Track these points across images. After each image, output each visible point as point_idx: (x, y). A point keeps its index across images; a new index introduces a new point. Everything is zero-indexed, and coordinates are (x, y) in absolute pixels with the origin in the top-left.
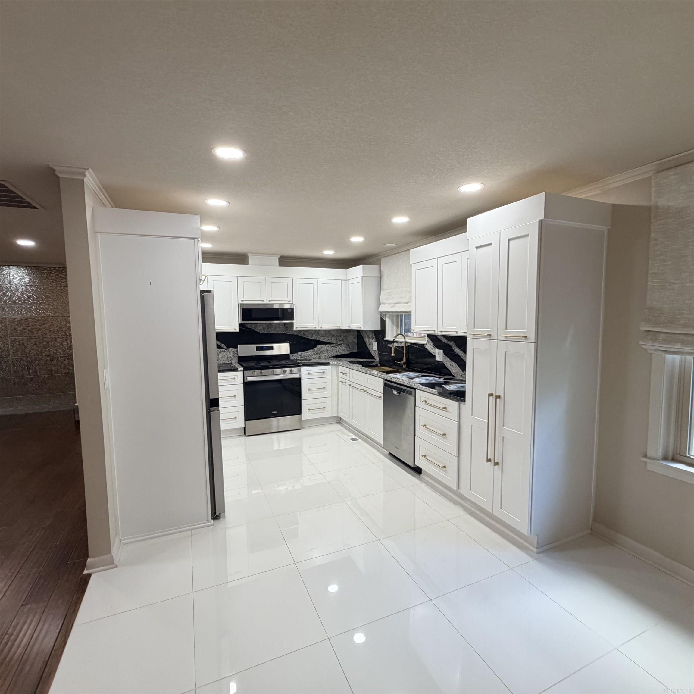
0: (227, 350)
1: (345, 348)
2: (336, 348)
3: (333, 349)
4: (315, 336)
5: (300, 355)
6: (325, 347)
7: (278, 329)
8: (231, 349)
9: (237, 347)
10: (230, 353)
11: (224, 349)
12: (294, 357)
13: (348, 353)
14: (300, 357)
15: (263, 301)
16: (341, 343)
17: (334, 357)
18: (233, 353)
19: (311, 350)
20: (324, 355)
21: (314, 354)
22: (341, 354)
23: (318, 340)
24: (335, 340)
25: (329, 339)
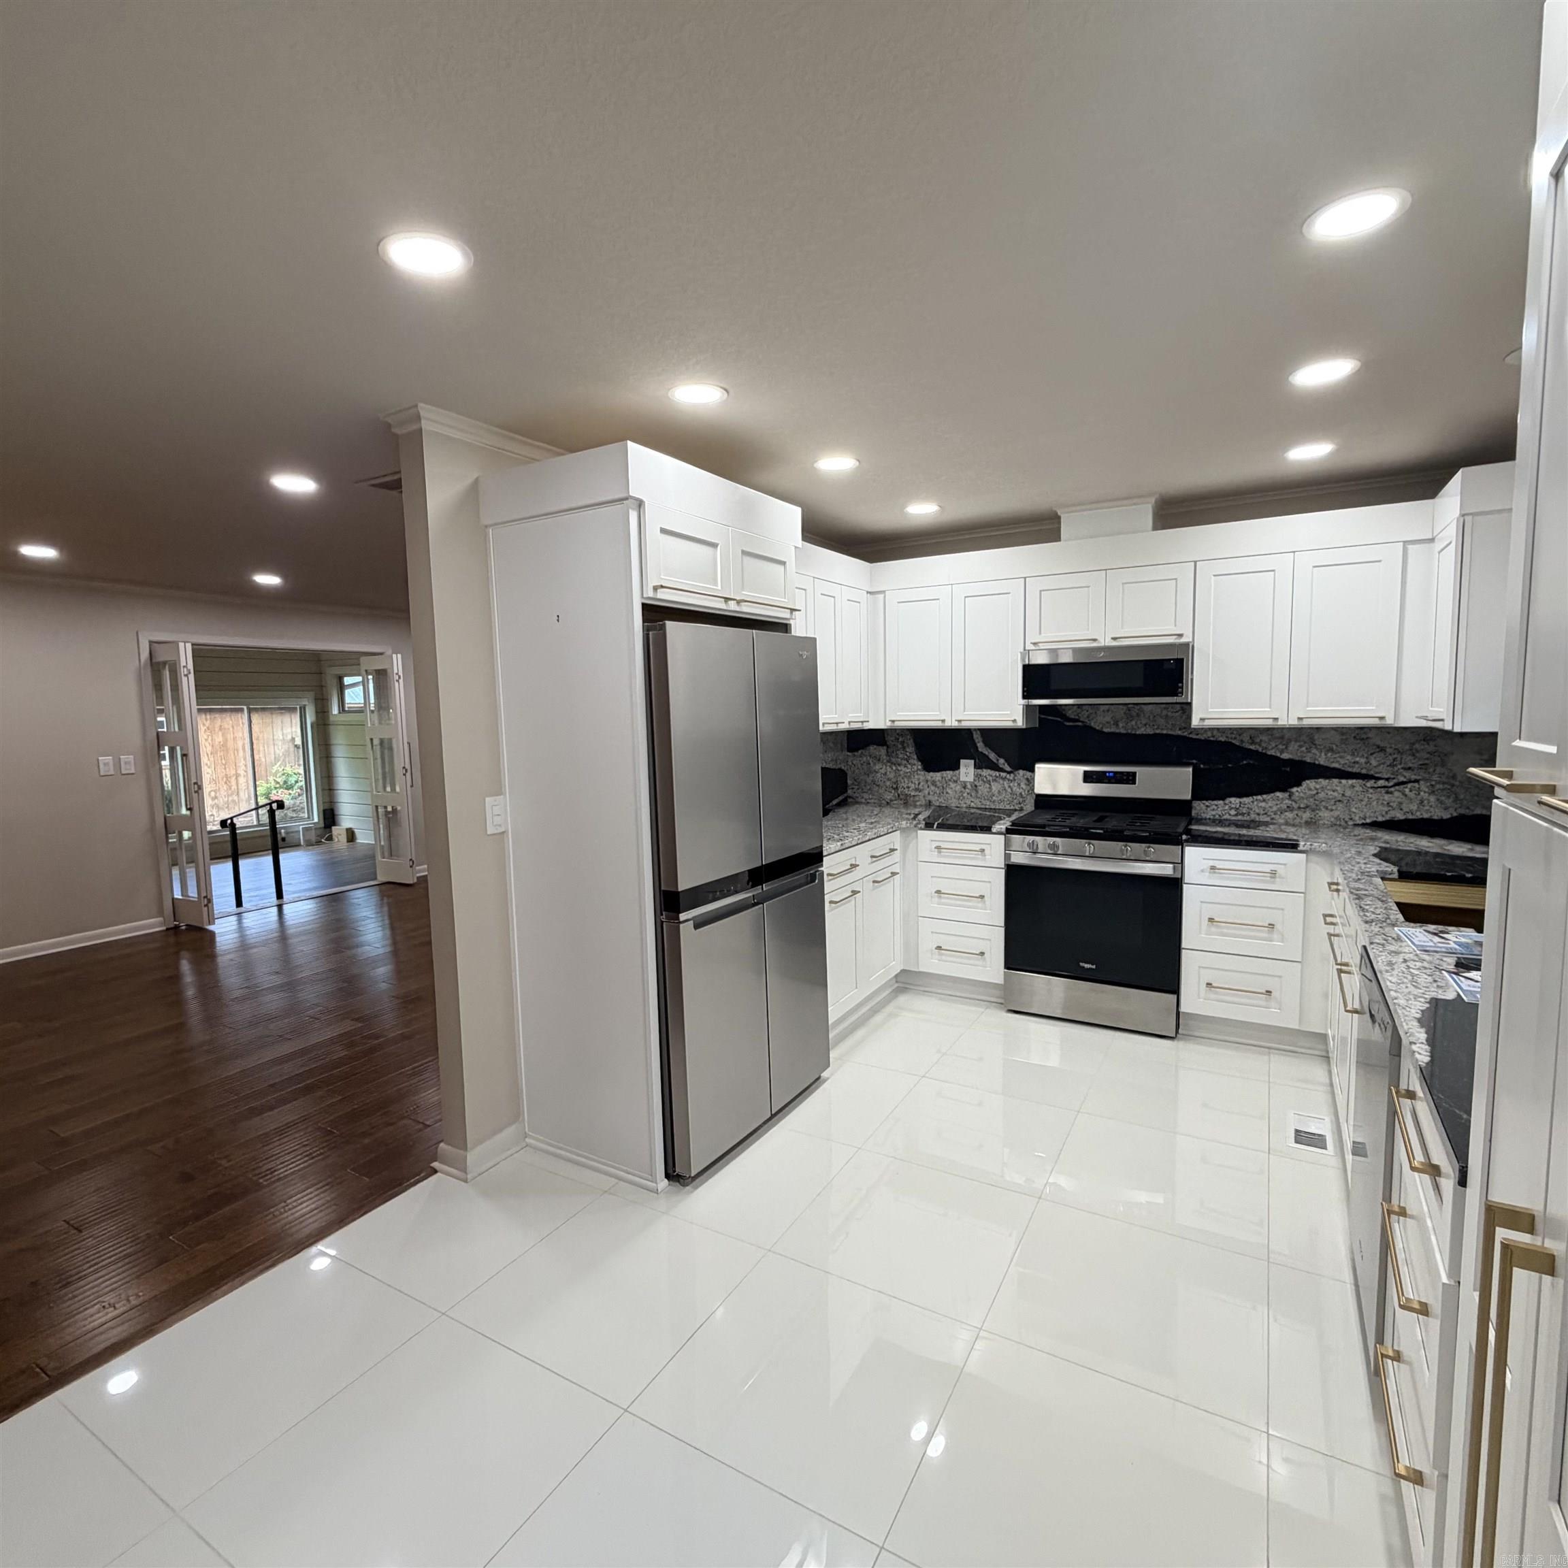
0: (1012, 775)
1: (1432, 799)
2: (1387, 793)
3: (1374, 797)
4: (1296, 747)
5: (1233, 806)
6: (1338, 788)
7: (1162, 721)
8: (1021, 772)
9: (1032, 770)
10: (1019, 784)
11: (1005, 771)
12: (1214, 810)
13: (1446, 816)
14: (1233, 812)
15: (1095, 640)
16: (1413, 777)
17: (1376, 825)
18: (1026, 784)
19: (1278, 794)
20: (1332, 813)
21: (1290, 809)
22: (1410, 817)
23: (1309, 761)
24: (1383, 764)
25: (1357, 759)
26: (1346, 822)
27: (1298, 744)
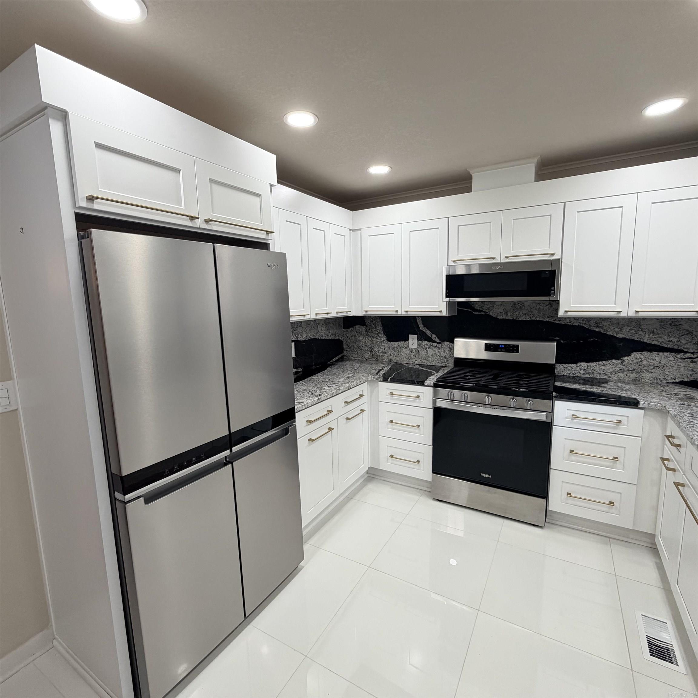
0: (440, 345)
2: (692, 362)
3: (682, 364)
4: (628, 330)
5: (583, 368)
6: (656, 358)
7: (536, 312)
8: (446, 343)
9: (453, 342)
10: (444, 350)
11: (436, 342)
12: (569, 370)
14: (582, 372)
15: (494, 258)
17: (682, 383)
18: (448, 350)
19: (614, 361)
20: (651, 375)
21: (622, 371)
23: (636, 339)
24: (691, 342)
25: (671, 339)
26: (661, 381)
27: (629, 328)
